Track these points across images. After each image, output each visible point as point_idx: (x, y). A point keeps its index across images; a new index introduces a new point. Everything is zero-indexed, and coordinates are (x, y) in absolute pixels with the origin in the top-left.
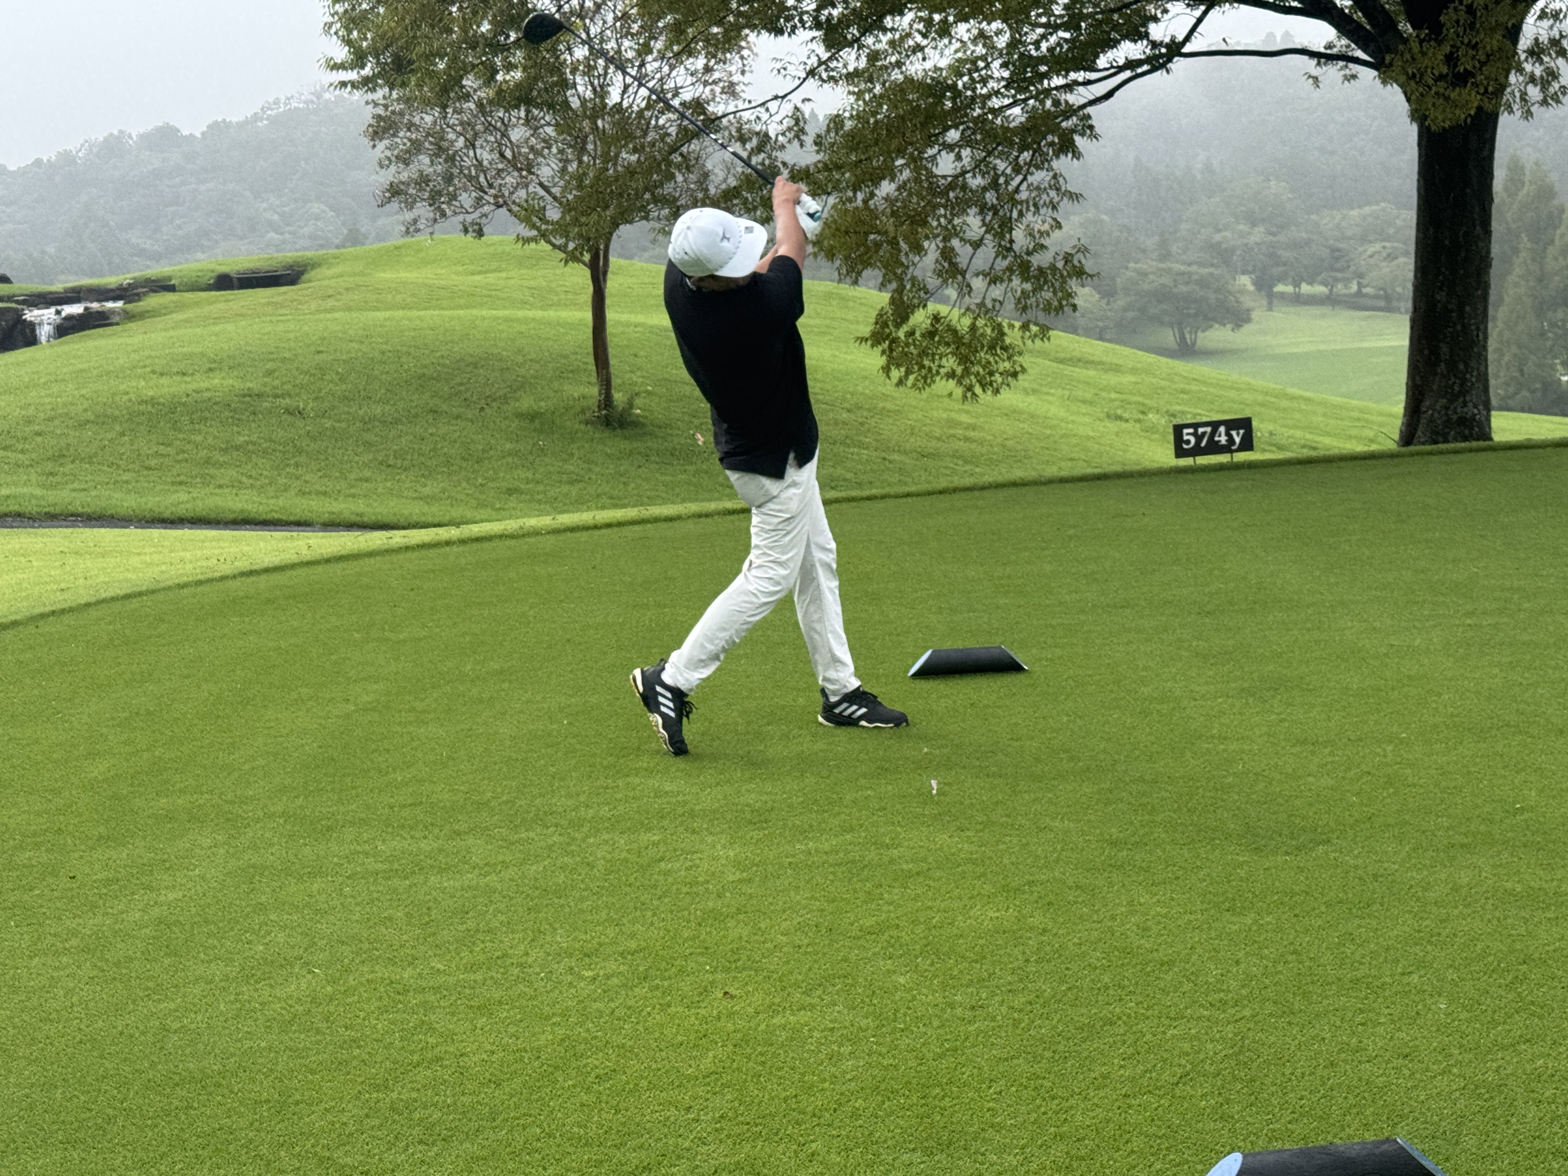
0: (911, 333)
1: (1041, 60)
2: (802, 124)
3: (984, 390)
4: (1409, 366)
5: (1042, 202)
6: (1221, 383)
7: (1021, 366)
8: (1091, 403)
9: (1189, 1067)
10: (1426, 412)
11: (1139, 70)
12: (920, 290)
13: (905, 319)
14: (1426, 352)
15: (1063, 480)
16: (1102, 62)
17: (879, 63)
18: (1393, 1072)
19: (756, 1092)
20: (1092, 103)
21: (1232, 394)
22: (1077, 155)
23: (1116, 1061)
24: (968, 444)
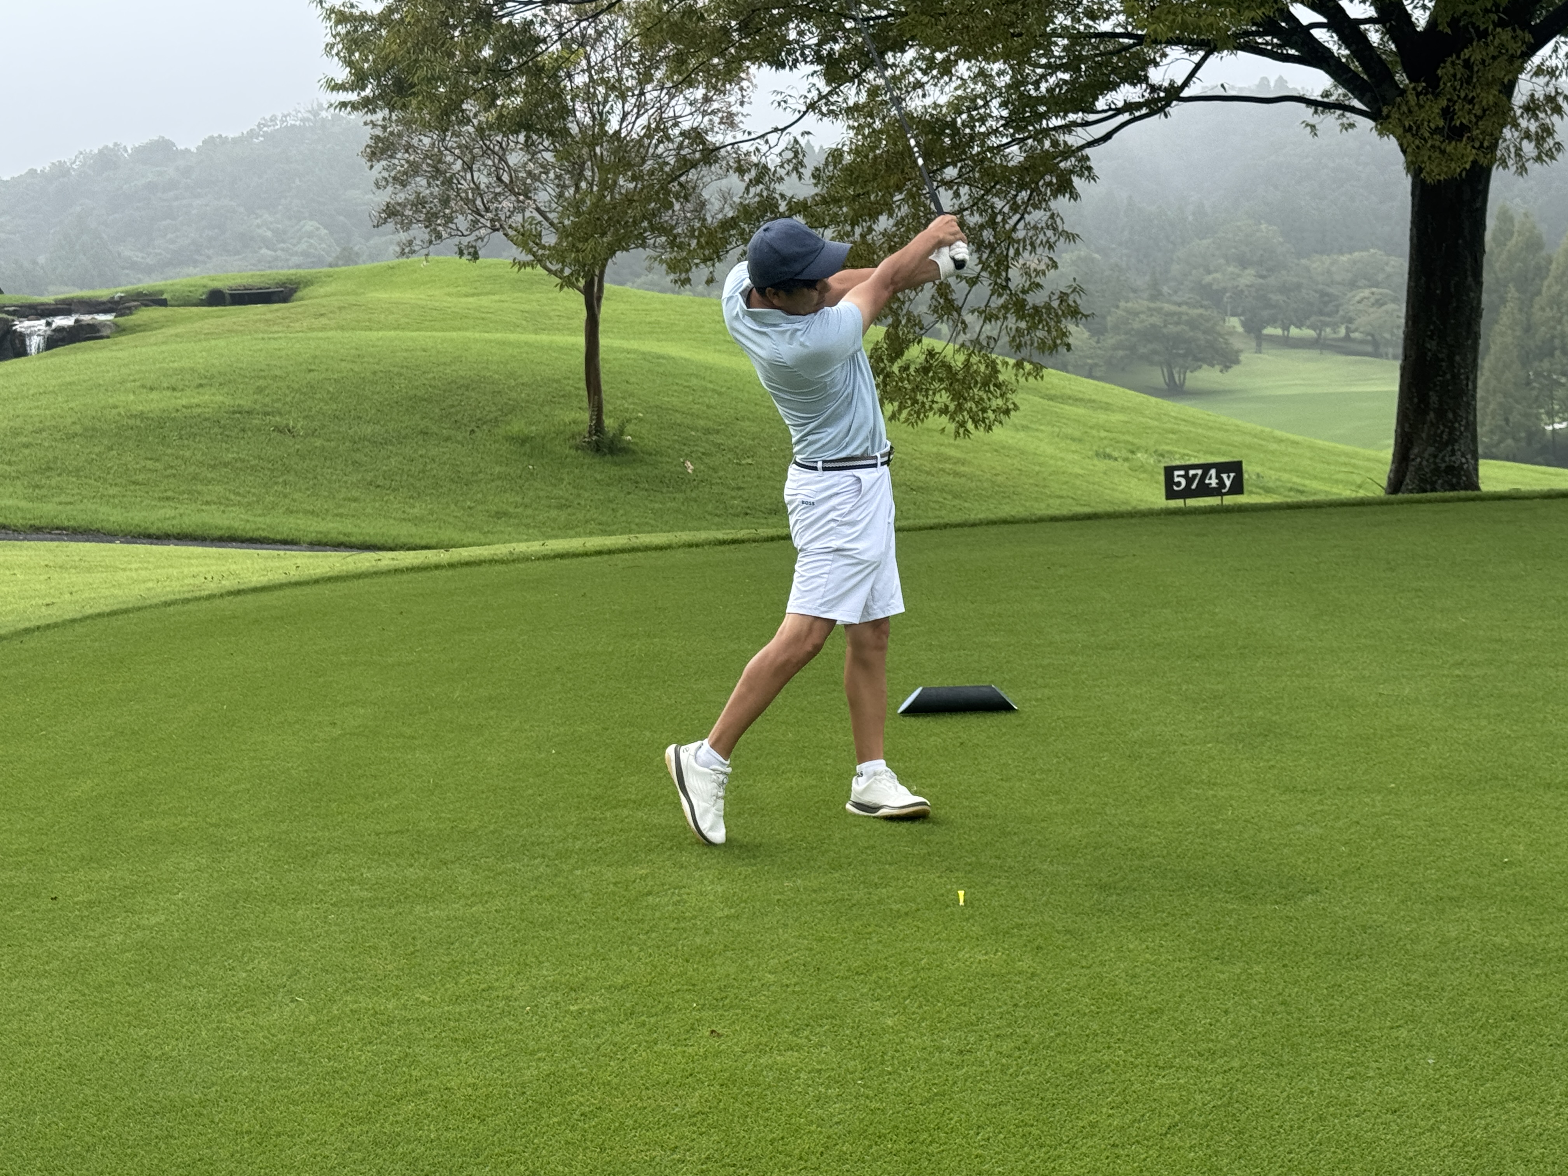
0: (906, 368)
1: (1040, 100)
2: (800, 156)
3: (976, 427)
4: (1398, 414)
5: (1038, 242)
6: (1210, 424)
7: (1014, 403)
8: (1080, 440)
9: (1177, 1117)
10: (1413, 460)
11: (1137, 114)
12: (915, 325)
13: (899, 354)
14: (1416, 400)
15: (1054, 519)
16: (1101, 104)
17: (880, 99)
18: (1381, 1128)
19: (742, 1133)
20: (1090, 144)
21: (1220, 435)
22: (1074, 196)
23: (1104, 1110)
24: (957, 479)
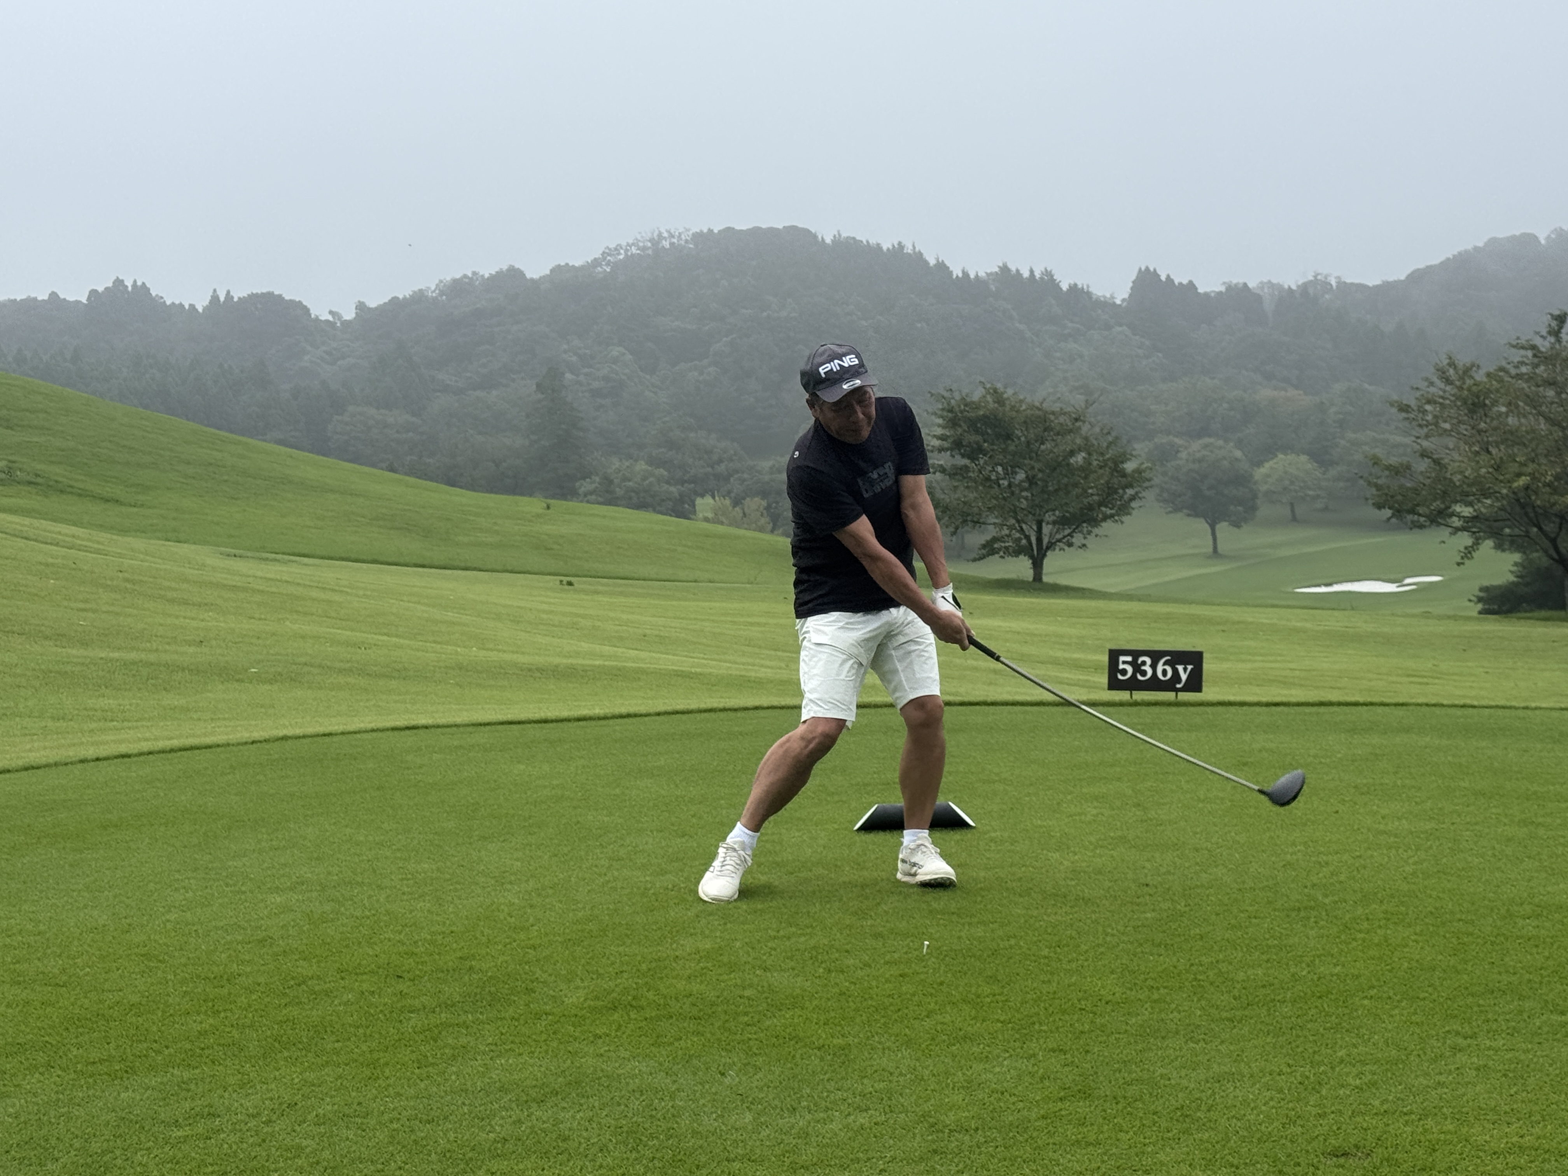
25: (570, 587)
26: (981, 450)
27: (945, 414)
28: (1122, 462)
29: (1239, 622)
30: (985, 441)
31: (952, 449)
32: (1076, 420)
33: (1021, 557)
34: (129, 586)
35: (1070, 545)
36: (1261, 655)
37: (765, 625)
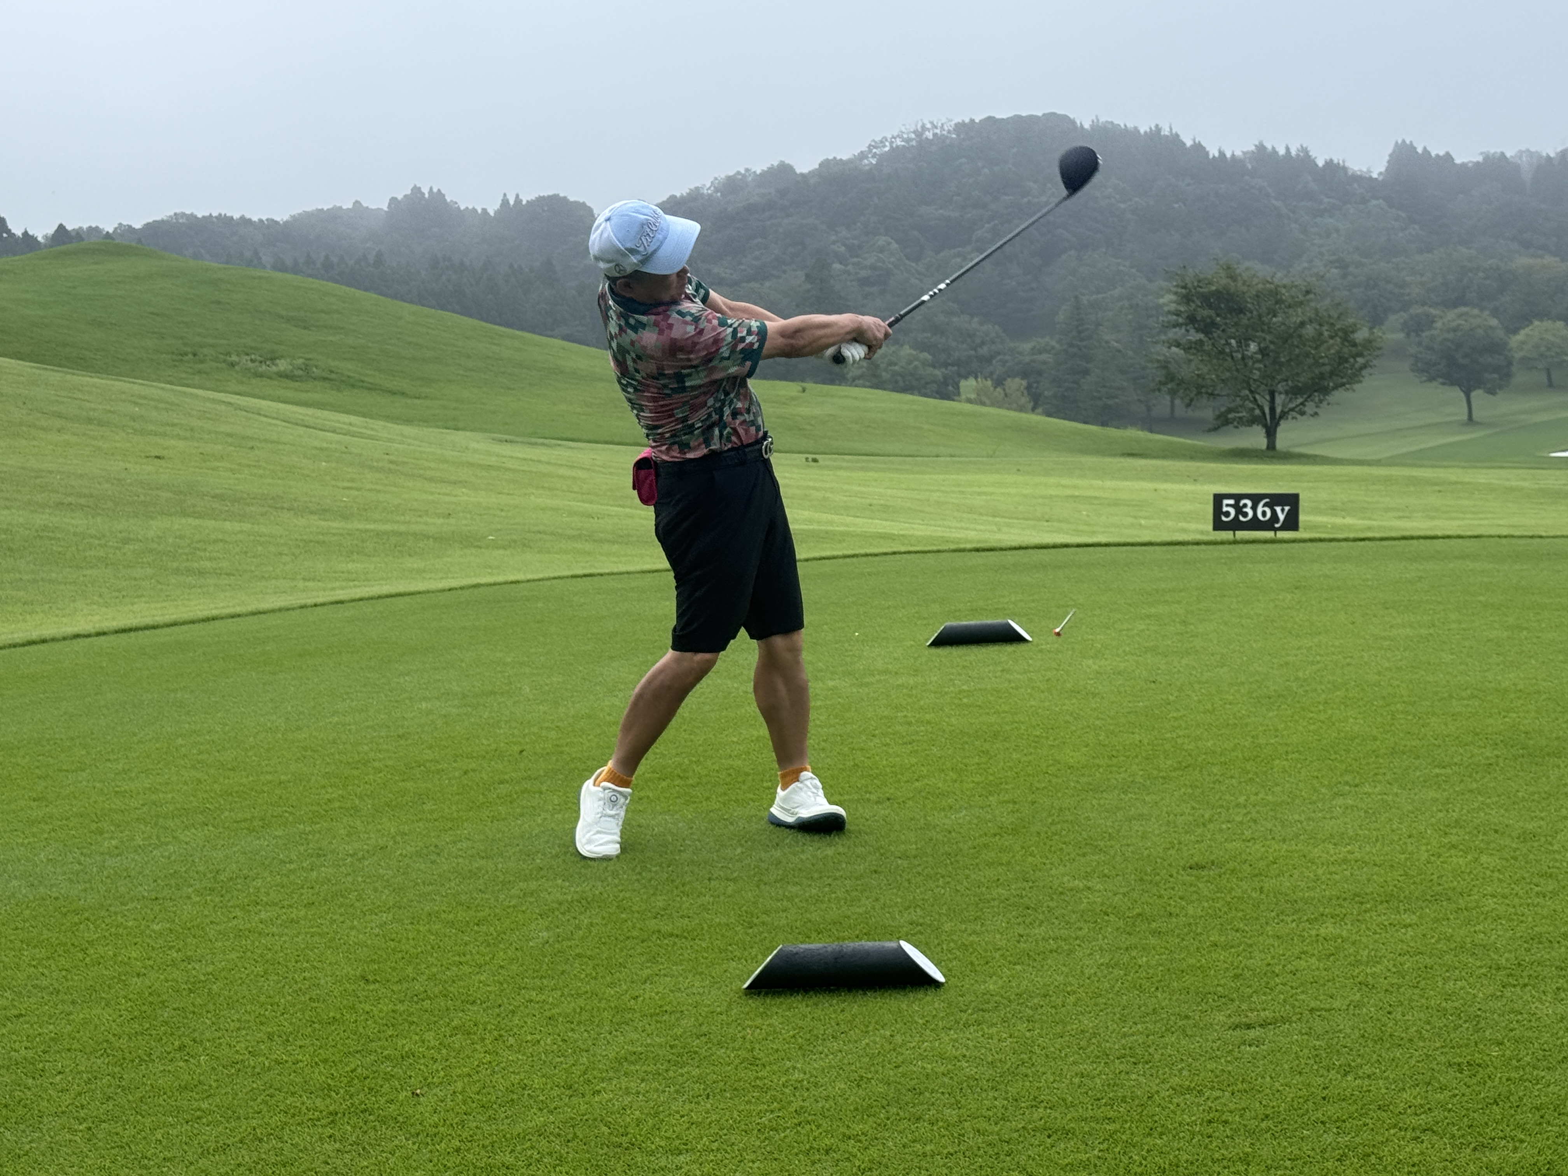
25: (814, 464)
26: (1213, 324)
27: (1179, 290)
28: (1353, 332)
29: (1456, 483)
30: (1218, 315)
31: (1186, 325)
32: (1308, 292)
33: (1255, 426)
34: (392, 467)
35: (1302, 413)
36: (1473, 513)
37: (992, 494)
